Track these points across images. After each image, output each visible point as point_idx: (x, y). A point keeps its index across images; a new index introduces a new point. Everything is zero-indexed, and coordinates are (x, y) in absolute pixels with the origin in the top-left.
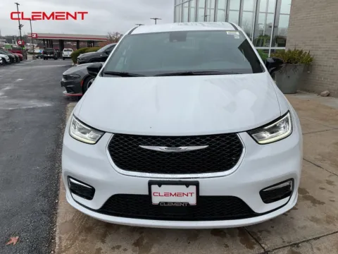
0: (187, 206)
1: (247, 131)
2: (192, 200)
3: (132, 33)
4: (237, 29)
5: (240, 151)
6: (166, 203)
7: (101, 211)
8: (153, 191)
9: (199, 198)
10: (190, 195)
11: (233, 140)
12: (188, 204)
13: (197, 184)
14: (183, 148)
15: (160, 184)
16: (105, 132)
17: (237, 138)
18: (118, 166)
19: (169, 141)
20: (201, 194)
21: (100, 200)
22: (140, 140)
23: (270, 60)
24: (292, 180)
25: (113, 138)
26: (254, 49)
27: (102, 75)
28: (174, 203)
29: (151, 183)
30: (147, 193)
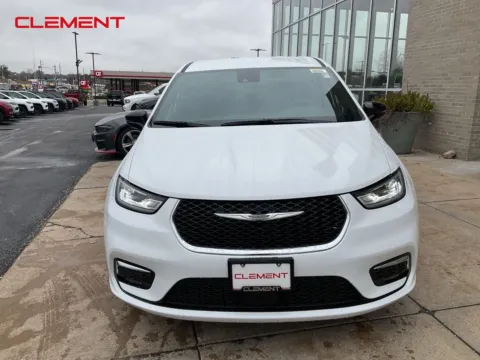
0: (279, 291)
1: (351, 193)
2: (285, 283)
3: (187, 71)
4: (324, 66)
5: (344, 218)
6: (251, 288)
7: (163, 303)
8: (234, 272)
9: (294, 279)
10: (282, 276)
11: (335, 204)
12: (280, 288)
13: (290, 261)
14: (272, 216)
15: (243, 262)
16: (168, 198)
17: (339, 201)
18: (187, 241)
19: (253, 207)
20: (297, 274)
21: (161, 287)
22: (214, 207)
23: (369, 104)
24: (408, 254)
25: (180, 205)
26: (349, 91)
27: (150, 125)
28: (261, 287)
29: (231, 263)
30: (226, 275)
